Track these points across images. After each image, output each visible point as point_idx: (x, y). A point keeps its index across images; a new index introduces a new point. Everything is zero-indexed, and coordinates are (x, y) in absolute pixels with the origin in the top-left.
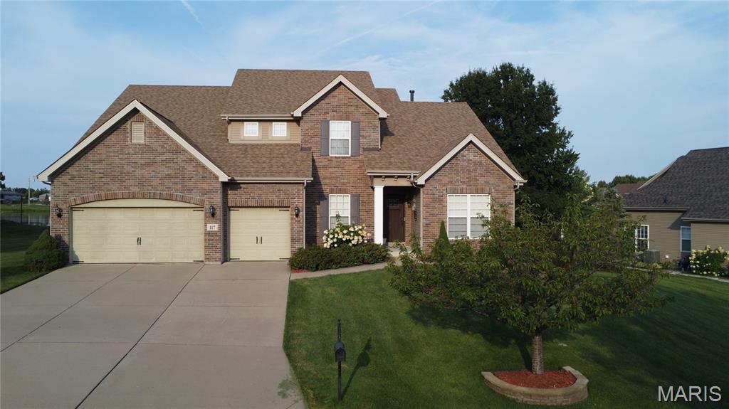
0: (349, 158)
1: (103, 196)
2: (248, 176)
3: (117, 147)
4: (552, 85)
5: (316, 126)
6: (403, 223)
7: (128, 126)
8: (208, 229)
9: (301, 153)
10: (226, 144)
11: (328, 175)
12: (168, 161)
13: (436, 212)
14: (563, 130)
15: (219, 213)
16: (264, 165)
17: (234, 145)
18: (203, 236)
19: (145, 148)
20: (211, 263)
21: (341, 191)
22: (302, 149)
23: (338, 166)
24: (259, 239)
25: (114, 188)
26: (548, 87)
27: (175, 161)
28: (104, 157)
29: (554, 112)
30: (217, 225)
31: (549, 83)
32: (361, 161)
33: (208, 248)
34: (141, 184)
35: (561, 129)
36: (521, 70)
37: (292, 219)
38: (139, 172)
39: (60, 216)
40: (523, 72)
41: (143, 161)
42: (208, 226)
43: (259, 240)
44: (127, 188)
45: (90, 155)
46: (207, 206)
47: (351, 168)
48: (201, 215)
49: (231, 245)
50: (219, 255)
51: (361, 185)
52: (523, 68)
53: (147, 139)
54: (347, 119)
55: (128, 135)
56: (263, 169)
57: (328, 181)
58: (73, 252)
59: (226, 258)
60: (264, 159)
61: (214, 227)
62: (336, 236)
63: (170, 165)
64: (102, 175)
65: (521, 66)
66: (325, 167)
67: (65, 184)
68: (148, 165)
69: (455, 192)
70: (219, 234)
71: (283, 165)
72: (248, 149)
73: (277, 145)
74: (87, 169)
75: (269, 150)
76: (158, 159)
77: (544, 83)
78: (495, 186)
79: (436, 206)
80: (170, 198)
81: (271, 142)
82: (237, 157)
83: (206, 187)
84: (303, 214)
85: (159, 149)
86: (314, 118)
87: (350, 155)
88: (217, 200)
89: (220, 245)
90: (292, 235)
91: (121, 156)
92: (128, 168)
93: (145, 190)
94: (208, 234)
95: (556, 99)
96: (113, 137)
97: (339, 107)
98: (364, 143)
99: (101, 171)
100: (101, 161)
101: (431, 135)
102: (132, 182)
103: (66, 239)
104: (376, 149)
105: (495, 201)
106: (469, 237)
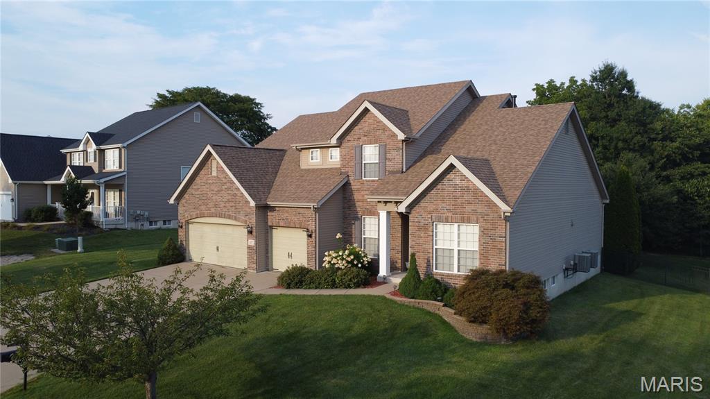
0: (378, 181)
3: (205, 179)
5: (352, 151)
7: (210, 163)
8: (249, 244)
11: (361, 198)
12: (228, 190)
13: (421, 241)
15: (255, 231)
17: (302, 169)
18: (247, 248)
19: (218, 180)
20: (252, 271)
21: (371, 214)
22: (341, 174)
23: (368, 189)
25: (204, 209)
28: (199, 186)
33: (250, 259)
37: (308, 239)
38: (214, 197)
39: (182, 227)
41: (216, 189)
42: (249, 241)
43: (290, 256)
44: (209, 209)
45: (193, 185)
46: (248, 225)
48: (244, 231)
49: (274, 257)
50: (255, 266)
53: (218, 173)
54: (375, 143)
55: (210, 170)
57: (360, 203)
58: (189, 253)
59: (267, 268)
61: (252, 242)
64: (198, 199)
67: (184, 206)
68: (219, 192)
69: (439, 219)
70: (255, 248)
74: (192, 194)
75: (319, 175)
76: (223, 188)
78: (483, 215)
79: (422, 235)
80: (229, 217)
83: (246, 209)
84: (315, 236)
85: (223, 180)
86: (350, 144)
87: (377, 178)
88: (254, 220)
89: (255, 258)
90: (308, 254)
91: (207, 186)
92: (210, 194)
93: (217, 211)
94: (250, 248)
96: (203, 171)
97: (369, 131)
98: (390, 165)
99: (198, 196)
100: (197, 189)
102: (211, 205)
103: (184, 243)
104: (399, 172)
105: (483, 232)
106: (455, 272)
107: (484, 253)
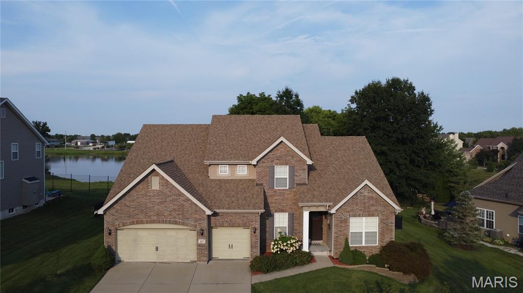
0: (288, 190)
1: (135, 222)
2: (223, 208)
3: (143, 192)
4: (428, 94)
5: (266, 170)
6: (322, 228)
7: (149, 179)
8: (199, 242)
9: (256, 188)
10: (208, 179)
11: (274, 201)
12: (173, 200)
13: (342, 229)
14: (436, 125)
15: (206, 233)
16: (233, 199)
17: (213, 180)
18: (196, 246)
19: (159, 193)
20: (201, 263)
21: (282, 211)
22: (257, 185)
23: (280, 195)
24: (231, 245)
25: (141, 216)
26: (425, 96)
27: (178, 200)
28: (135, 198)
29: (429, 113)
30: (204, 240)
31: (426, 93)
32: (295, 192)
33: (199, 254)
34: (158, 215)
35: (435, 123)
36: (406, 82)
37: (251, 234)
38: (156, 207)
39: (110, 234)
40: (408, 83)
41: (158, 201)
42: (199, 240)
43: (231, 247)
44: (149, 217)
45: (127, 197)
46: (198, 228)
47: (289, 196)
48: (195, 233)
49: (213, 249)
50: (206, 258)
51: (295, 207)
52: (408, 80)
53: (161, 187)
54: (286, 164)
55: (150, 184)
56: (233, 202)
57: (273, 205)
58: (118, 255)
59: (210, 258)
60: (233, 193)
61: (203, 241)
62: (279, 246)
63: (175, 203)
64: (134, 209)
65: (406, 79)
66: (271, 196)
67: (113, 215)
68: (162, 203)
69: (355, 216)
70: (206, 245)
71: (245, 199)
72: (223, 184)
73: (241, 180)
74: (125, 205)
75: (235, 185)
76: (168, 200)
77: (423, 93)
78: (382, 212)
79: (343, 225)
80: (176, 223)
81: (237, 178)
82: (216, 191)
83: (197, 216)
84: (258, 232)
85: (168, 193)
86: (265, 165)
87: (288, 188)
88: (205, 225)
89: (207, 252)
90: (252, 244)
91: (145, 198)
92: (149, 205)
93: (160, 218)
94: (199, 245)
95: (430, 105)
96: (140, 186)
97: (280, 157)
98: (297, 180)
99: (134, 206)
100: (134, 200)
101: (340, 169)
102: (152, 213)
103: (114, 248)
104: (305, 184)
105: (381, 222)
106: (364, 244)
107: (382, 233)
